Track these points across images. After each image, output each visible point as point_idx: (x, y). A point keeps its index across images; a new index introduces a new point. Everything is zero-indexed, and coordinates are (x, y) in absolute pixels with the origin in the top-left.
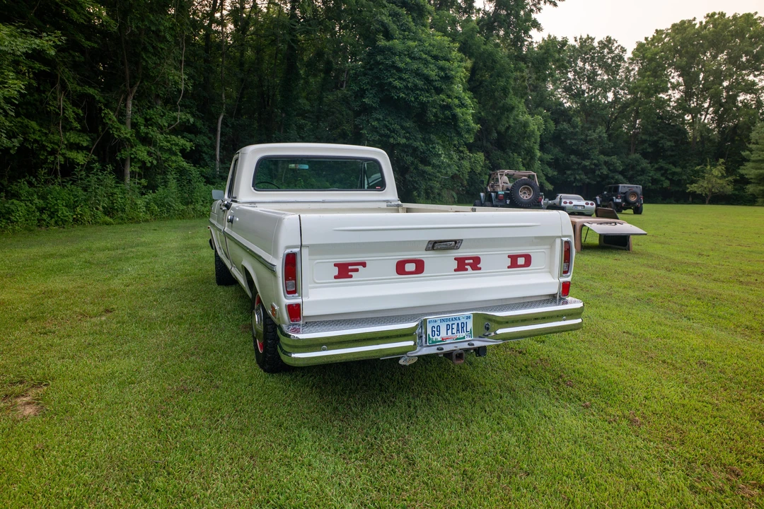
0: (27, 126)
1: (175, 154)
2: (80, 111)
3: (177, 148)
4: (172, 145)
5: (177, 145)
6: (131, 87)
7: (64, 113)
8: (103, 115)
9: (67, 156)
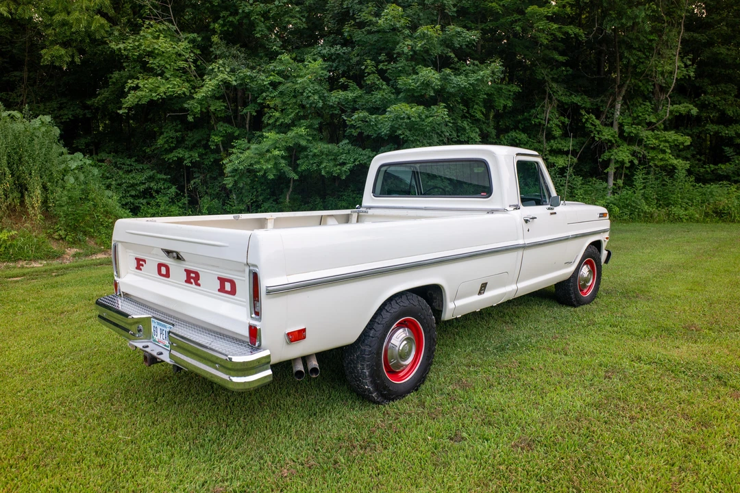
0: (516, 138)
1: (664, 152)
2: (566, 119)
3: (667, 145)
4: (661, 141)
5: (666, 141)
6: (620, 87)
7: (548, 123)
8: (584, 120)
9: (549, 161)
